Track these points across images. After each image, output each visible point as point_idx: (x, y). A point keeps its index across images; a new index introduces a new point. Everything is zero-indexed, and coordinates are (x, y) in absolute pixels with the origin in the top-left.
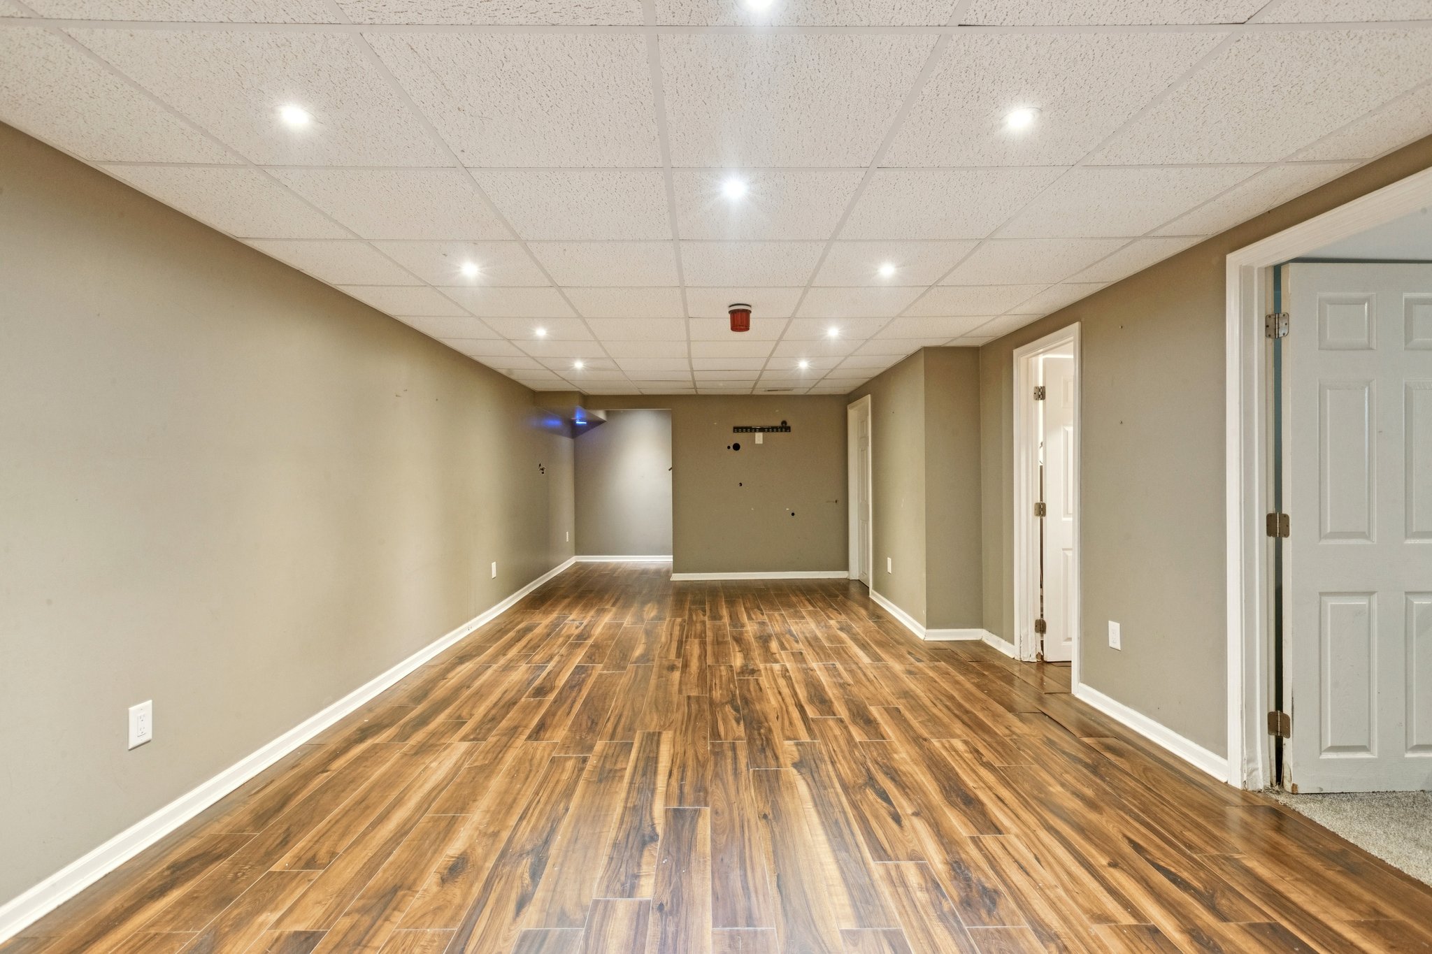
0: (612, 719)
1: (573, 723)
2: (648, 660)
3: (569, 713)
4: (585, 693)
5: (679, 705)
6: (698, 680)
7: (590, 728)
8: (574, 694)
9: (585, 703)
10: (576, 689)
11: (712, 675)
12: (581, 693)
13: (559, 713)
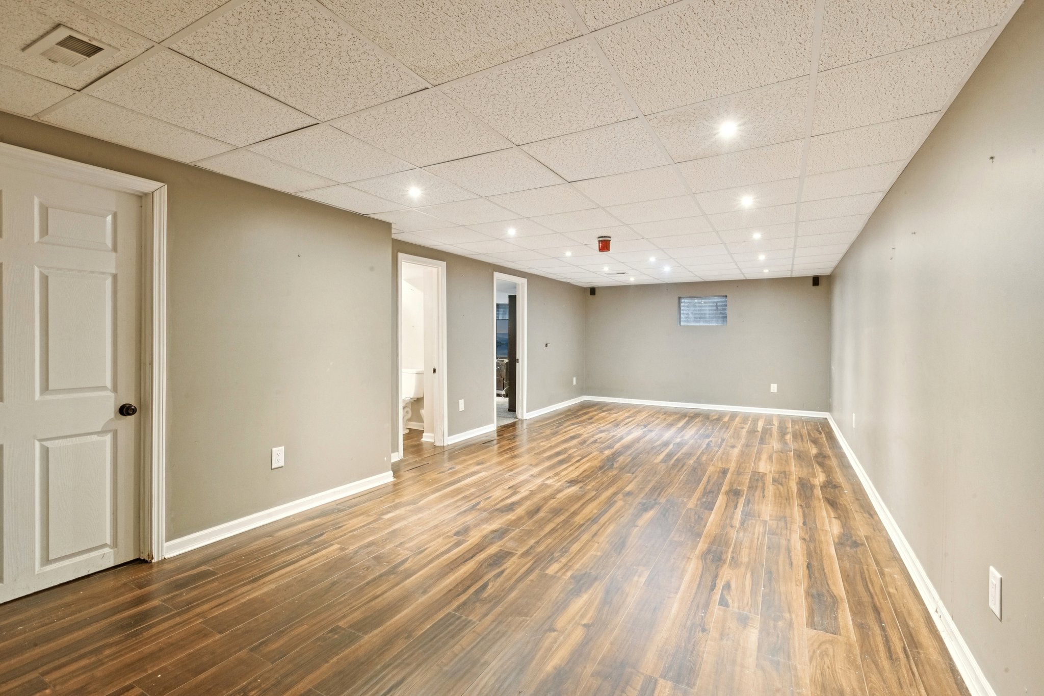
0: (684, 470)
1: (706, 472)
2: (644, 504)
3: (710, 477)
4: (701, 487)
5: (641, 471)
6: (617, 482)
7: (695, 469)
8: (709, 487)
9: (700, 481)
10: (708, 491)
11: (603, 484)
12: (704, 486)
13: (716, 478)
